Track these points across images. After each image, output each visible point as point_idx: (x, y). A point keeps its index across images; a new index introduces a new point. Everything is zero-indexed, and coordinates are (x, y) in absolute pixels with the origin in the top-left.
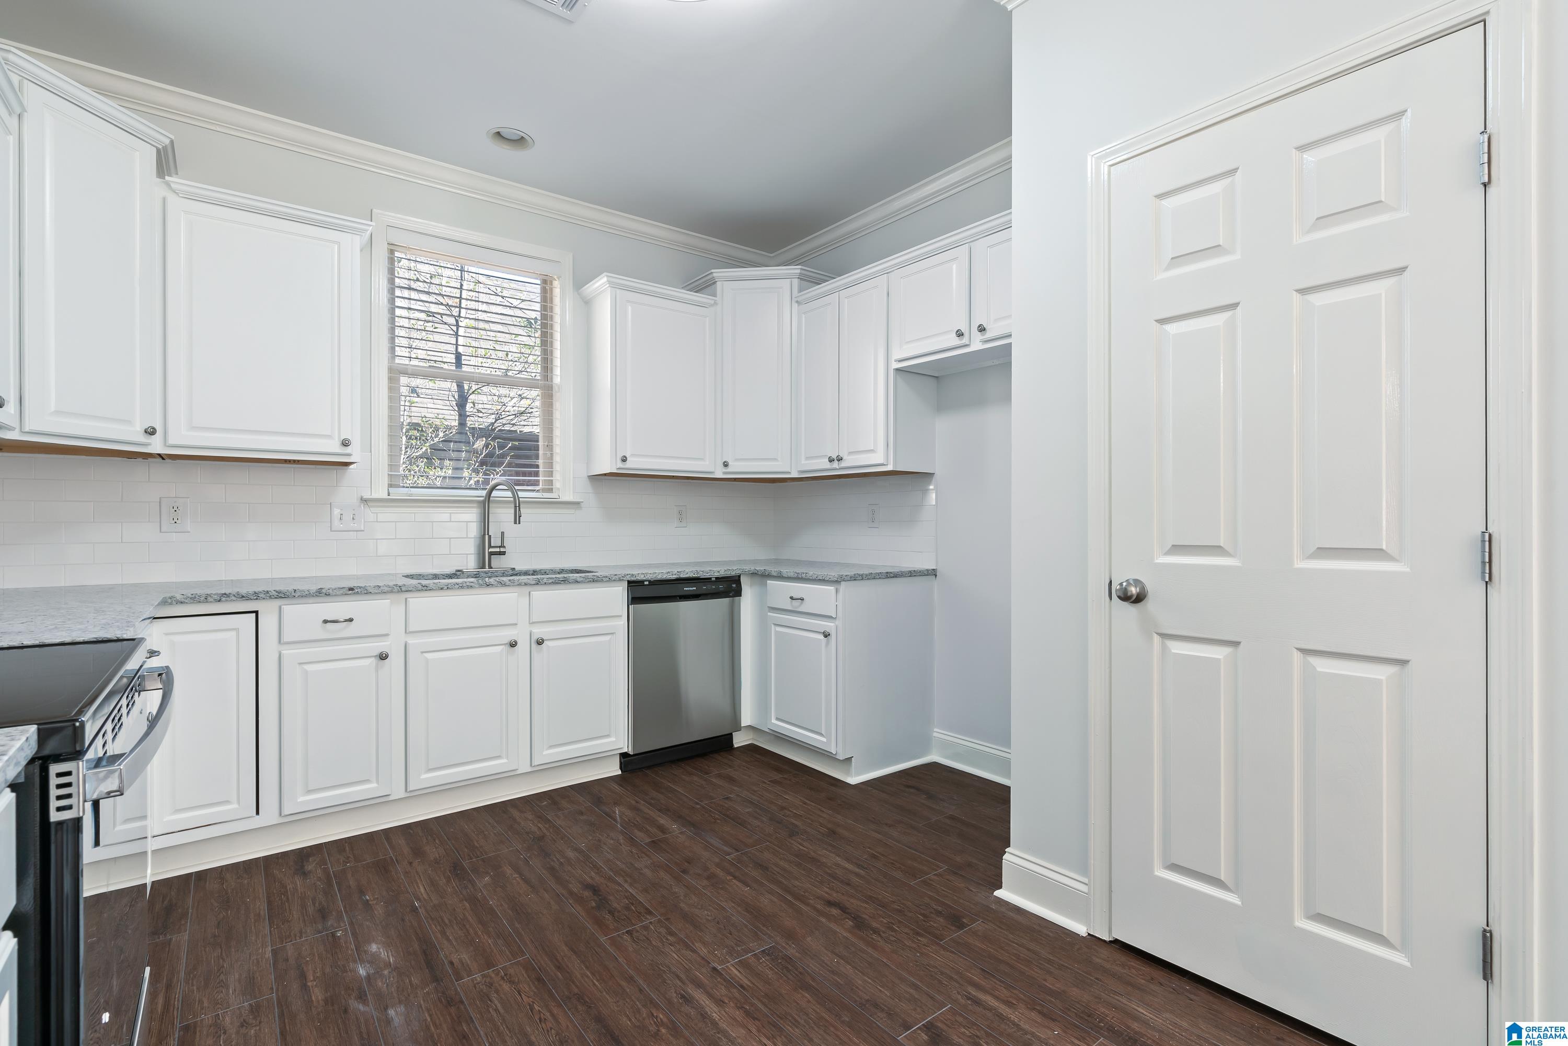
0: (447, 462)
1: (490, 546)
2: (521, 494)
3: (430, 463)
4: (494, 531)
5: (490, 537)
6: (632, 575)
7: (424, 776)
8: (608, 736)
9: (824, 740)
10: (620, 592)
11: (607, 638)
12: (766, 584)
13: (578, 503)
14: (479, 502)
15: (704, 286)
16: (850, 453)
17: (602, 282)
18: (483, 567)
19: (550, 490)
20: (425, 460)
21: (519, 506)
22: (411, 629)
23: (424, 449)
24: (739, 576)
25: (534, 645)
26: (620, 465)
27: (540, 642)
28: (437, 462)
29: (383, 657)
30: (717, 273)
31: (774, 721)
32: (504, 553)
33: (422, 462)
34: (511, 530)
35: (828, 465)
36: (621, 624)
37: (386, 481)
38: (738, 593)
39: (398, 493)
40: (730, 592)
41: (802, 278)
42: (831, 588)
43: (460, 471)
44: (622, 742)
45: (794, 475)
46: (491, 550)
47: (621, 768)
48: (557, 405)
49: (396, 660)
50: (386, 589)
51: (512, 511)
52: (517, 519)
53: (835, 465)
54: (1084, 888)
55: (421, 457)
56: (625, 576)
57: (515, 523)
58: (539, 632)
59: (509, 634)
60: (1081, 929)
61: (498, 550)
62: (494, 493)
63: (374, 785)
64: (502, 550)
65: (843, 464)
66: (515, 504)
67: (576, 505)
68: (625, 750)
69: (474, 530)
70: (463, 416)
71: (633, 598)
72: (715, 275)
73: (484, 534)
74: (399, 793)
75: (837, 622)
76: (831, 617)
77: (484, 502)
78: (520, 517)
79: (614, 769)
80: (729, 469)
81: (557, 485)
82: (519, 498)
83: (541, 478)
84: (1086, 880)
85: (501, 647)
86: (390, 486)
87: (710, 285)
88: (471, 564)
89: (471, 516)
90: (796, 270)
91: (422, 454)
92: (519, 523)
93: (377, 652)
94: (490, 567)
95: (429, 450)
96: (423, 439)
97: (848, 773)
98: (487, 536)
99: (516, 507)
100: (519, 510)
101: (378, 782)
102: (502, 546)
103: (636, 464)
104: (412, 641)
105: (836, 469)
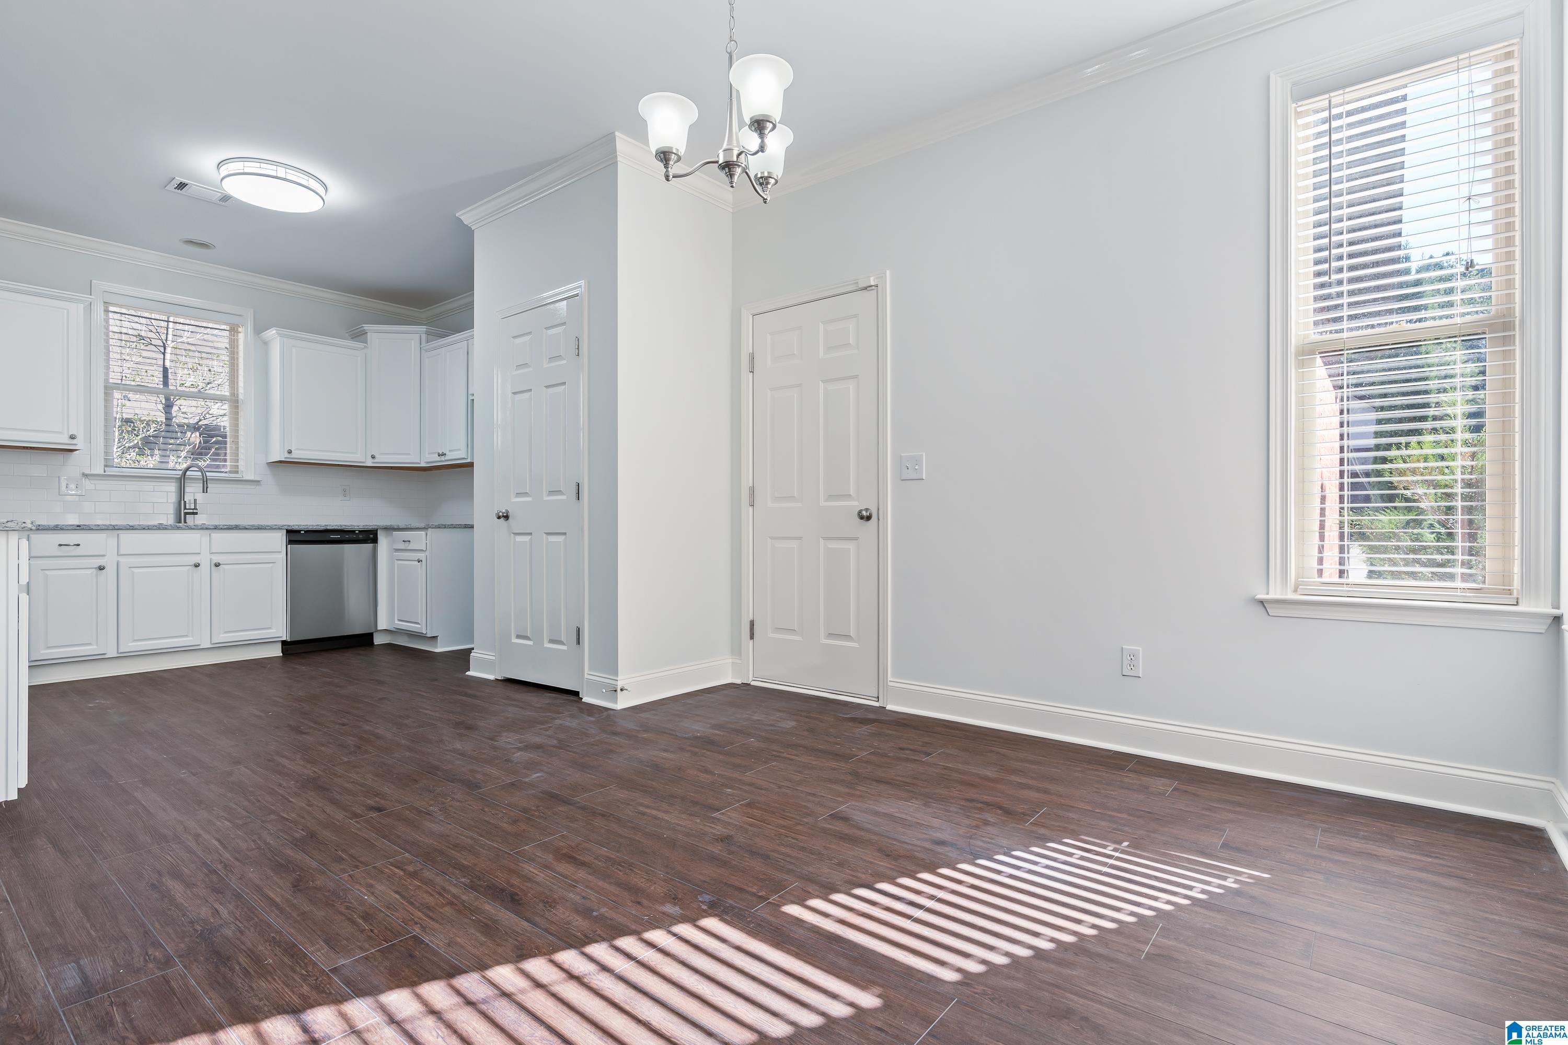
0: (156, 452)
1: (185, 508)
2: (208, 474)
3: (141, 453)
4: (188, 498)
5: (185, 503)
6: (289, 526)
7: (130, 644)
8: (270, 628)
9: (419, 626)
10: (280, 538)
11: (270, 565)
12: (392, 535)
13: (259, 481)
14: (176, 478)
15: (359, 335)
16: (450, 451)
17: (272, 333)
18: (180, 522)
19: (237, 472)
20: (137, 450)
21: (207, 481)
22: (122, 552)
23: (136, 442)
24: (377, 530)
25: (213, 568)
26: (287, 455)
27: (217, 565)
28: (148, 452)
29: (101, 568)
30: (367, 327)
31: (397, 622)
32: (196, 513)
33: (134, 451)
34: (200, 497)
35: (438, 459)
36: (281, 558)
37: (103, 463)
38: (375, 540)
39: (110, 471)
40: (368, 540)
41: (427, 333)
42: (423, 533)
43: (167, 458)
44: (280, 630)
45: (423, 465)
46: (186, 511)
47: (282, 652)
48: (242, 414)
49: (111, 570)
50: (104, 527)
51: (202, 485)
52: (205, 490)
53: (443, 458)
54: (494, 658)
55: (134, 447)
56: (283, 526)
57: (203, 492)
58: (216, 559)
59: (196, 559)
60: (492, 677)
61: (192, 511)
62: (188, 473)
63: (95, 647)
64: (195, 511)
65: (447, 458)
66: (204, 479)
67: (257, 482)
68: (284, 639)
69: (173, 498)
70: (169, 419)
71: (289, 541)
72: (365, 328)
73: (181, 500)
74: (112, 653)
75: (427, 553)
76: (422, 550)
77: (180, 479)
78: (207, 488)
79: (276, 651)
80: (376, 460)
81: (241, 468)
82: (206, 477)
83: (228, 463)
84: (494, 654)
85: (187, 568)
86: (106, 466)
87: (363, 334)
88: (171, 520)
89: (172, 488)
90: (423, 328)
91: (133, 446)
92: (207, 492)
93: (97, 566)
94: (185, 522)
95: (140, 443)
96: (134, 431)
97: (436, 647)
98: (183, 502)
99: (204, 481)
100: (207, 483)
101: (97, 644)
102: (195, 509)
103: (298, 455)
104: (122, 560)
105: (442, 461)
